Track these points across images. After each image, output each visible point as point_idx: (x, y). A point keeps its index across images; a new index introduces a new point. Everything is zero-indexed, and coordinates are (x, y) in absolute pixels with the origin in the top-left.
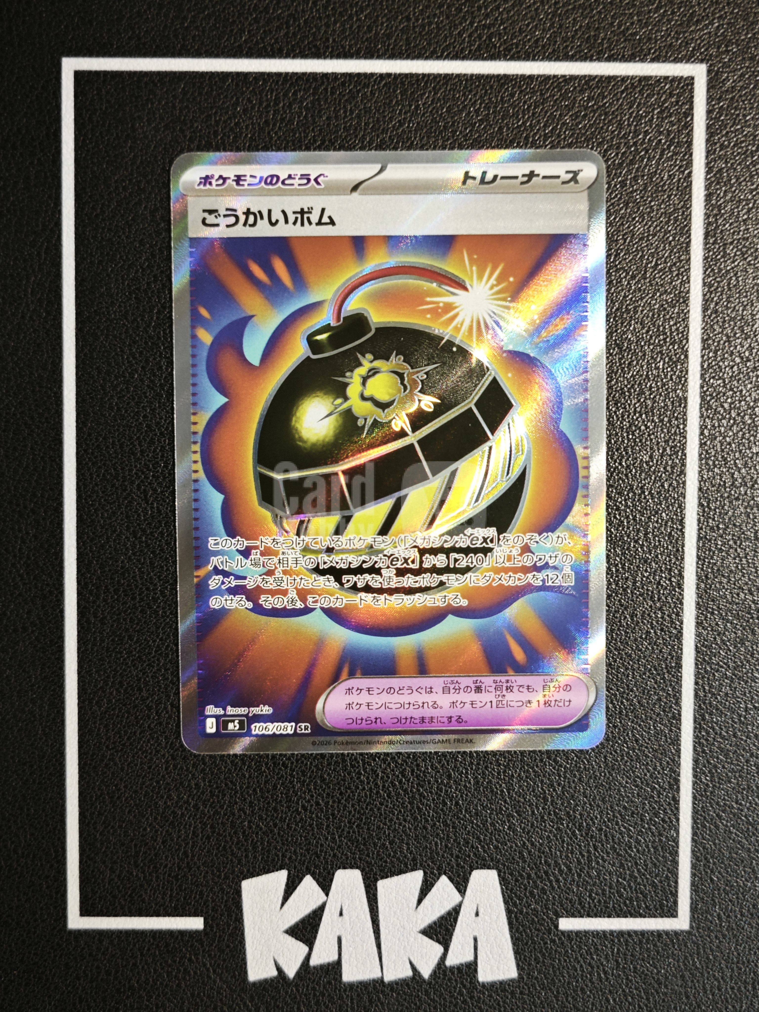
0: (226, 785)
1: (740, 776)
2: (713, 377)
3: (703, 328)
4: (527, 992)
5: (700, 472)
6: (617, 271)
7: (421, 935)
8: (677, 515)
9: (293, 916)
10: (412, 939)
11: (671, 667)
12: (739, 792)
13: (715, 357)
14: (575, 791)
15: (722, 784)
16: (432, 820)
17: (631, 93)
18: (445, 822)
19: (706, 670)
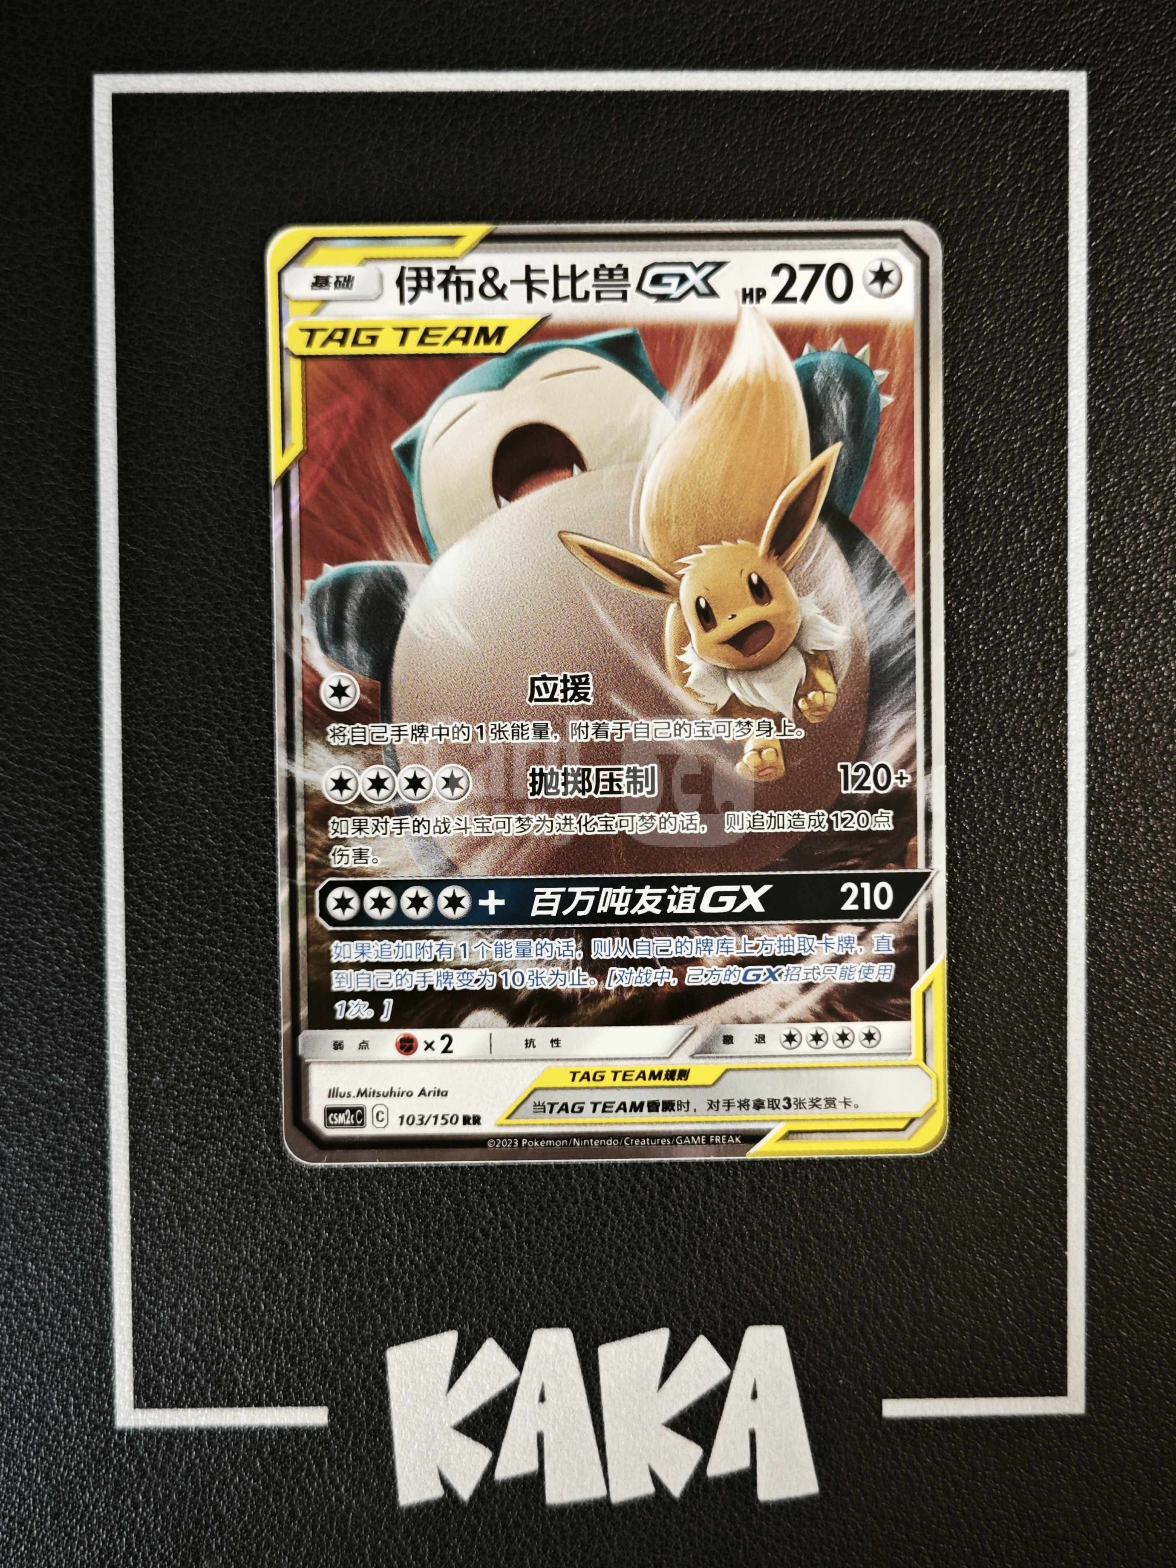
2: (1107, 554)
3: (1089, 478)
4: (835, 1517)
5: (1089, 701)
7: (667, 1430)
8: (1054, 768)
9: (468, 1401)
10: (655, 1436)
11: (1050, 1005)
12: (1158, 1198)
13: (1110, 522)
14: (904, 1201)
15: (1133, 1186)
16: (683, 1249)
17: (973, 116)
18: (702, 1251)
19: (1105, 1010)
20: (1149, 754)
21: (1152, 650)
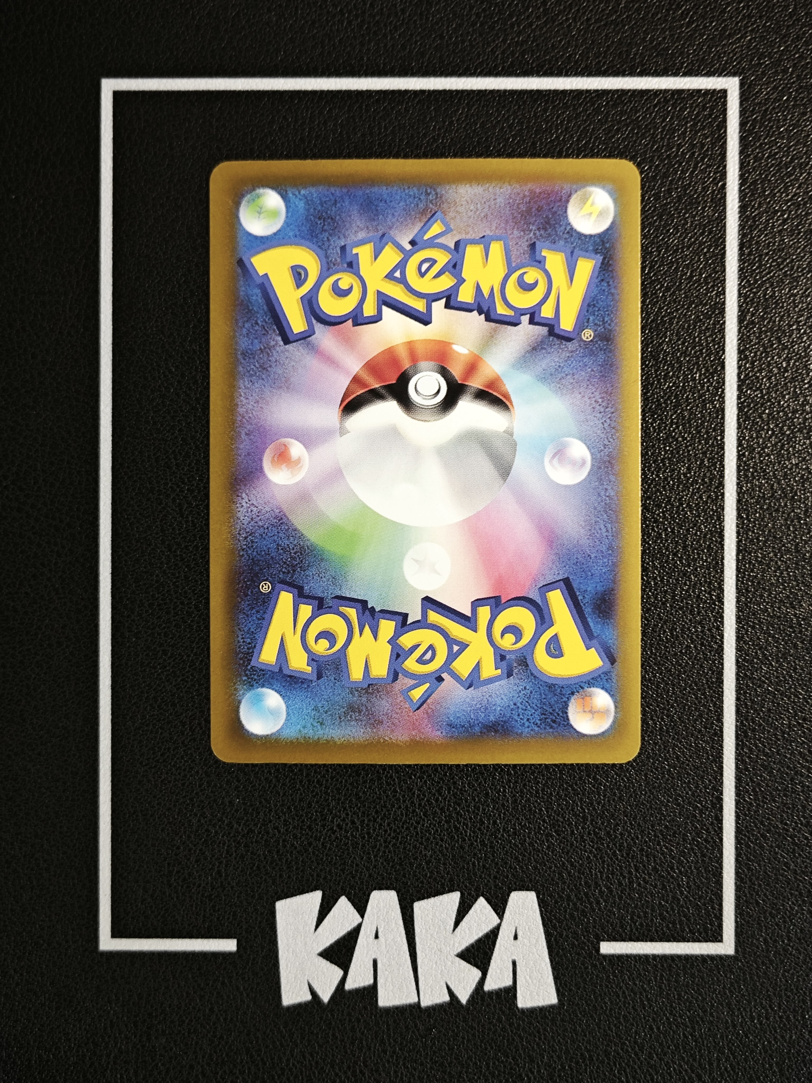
0: (260, 803)
1: (785, 795)
3: (739, 340)
4: (568, 1019)
5: (738, 484)
6: (652, 282)
7: (458, 959)
8: (716, 527)
9: (327, 938)
10: (450, 963)
11: (712, 683)
12: (783, 811)
13: (753, 368)
14: (615, 810)
15: (766, 803)
16: (469, 840)
17: (664, 106)
18: (482, 842)
19: (747, 686)
20: (778, 519)
21: (780, 451)
